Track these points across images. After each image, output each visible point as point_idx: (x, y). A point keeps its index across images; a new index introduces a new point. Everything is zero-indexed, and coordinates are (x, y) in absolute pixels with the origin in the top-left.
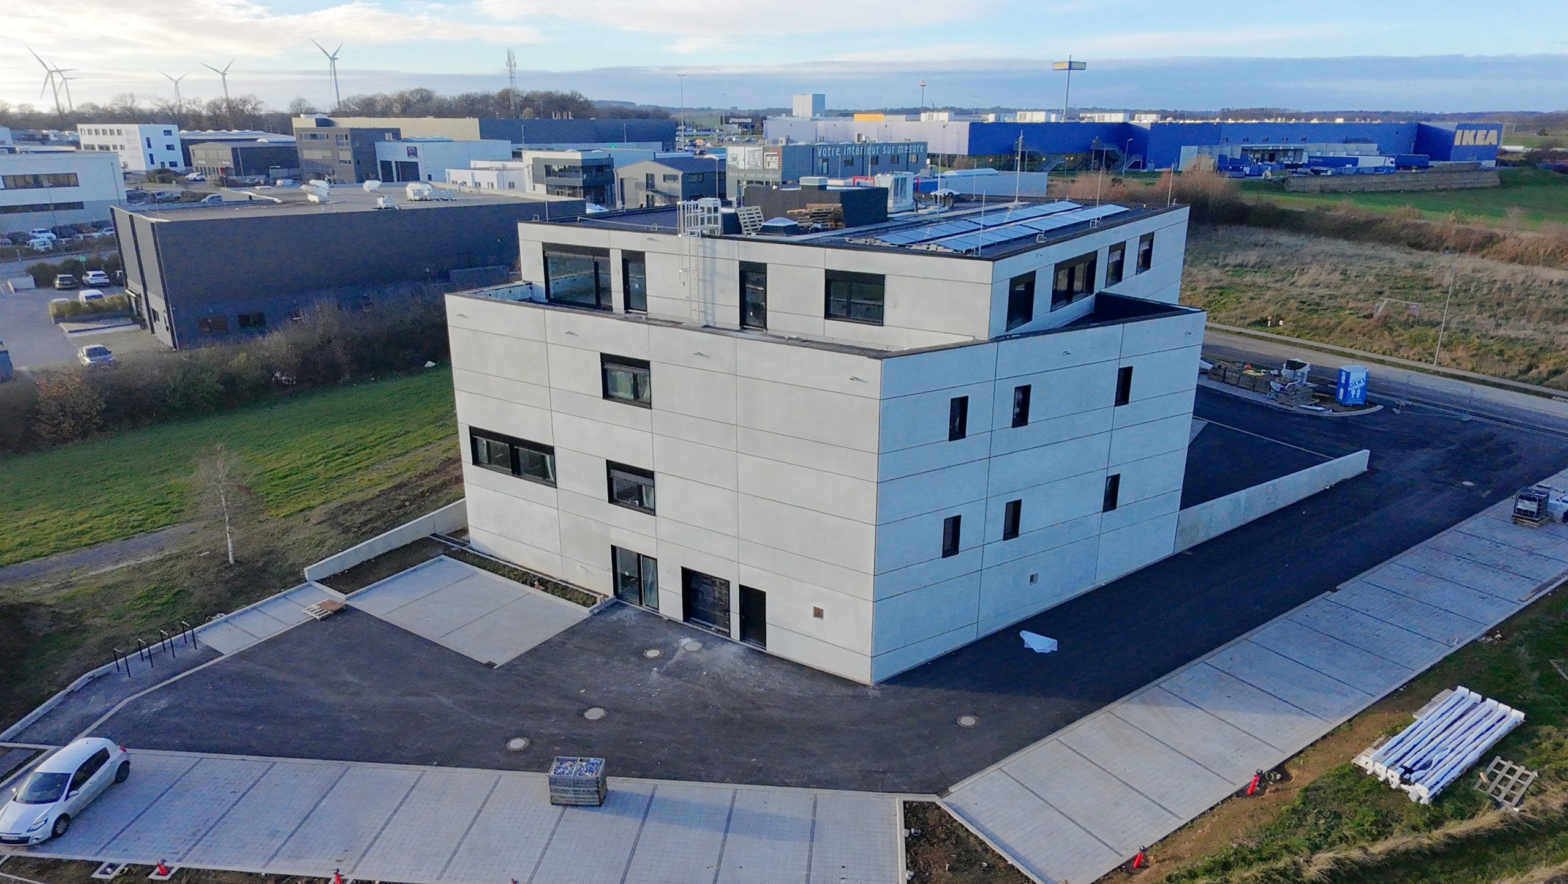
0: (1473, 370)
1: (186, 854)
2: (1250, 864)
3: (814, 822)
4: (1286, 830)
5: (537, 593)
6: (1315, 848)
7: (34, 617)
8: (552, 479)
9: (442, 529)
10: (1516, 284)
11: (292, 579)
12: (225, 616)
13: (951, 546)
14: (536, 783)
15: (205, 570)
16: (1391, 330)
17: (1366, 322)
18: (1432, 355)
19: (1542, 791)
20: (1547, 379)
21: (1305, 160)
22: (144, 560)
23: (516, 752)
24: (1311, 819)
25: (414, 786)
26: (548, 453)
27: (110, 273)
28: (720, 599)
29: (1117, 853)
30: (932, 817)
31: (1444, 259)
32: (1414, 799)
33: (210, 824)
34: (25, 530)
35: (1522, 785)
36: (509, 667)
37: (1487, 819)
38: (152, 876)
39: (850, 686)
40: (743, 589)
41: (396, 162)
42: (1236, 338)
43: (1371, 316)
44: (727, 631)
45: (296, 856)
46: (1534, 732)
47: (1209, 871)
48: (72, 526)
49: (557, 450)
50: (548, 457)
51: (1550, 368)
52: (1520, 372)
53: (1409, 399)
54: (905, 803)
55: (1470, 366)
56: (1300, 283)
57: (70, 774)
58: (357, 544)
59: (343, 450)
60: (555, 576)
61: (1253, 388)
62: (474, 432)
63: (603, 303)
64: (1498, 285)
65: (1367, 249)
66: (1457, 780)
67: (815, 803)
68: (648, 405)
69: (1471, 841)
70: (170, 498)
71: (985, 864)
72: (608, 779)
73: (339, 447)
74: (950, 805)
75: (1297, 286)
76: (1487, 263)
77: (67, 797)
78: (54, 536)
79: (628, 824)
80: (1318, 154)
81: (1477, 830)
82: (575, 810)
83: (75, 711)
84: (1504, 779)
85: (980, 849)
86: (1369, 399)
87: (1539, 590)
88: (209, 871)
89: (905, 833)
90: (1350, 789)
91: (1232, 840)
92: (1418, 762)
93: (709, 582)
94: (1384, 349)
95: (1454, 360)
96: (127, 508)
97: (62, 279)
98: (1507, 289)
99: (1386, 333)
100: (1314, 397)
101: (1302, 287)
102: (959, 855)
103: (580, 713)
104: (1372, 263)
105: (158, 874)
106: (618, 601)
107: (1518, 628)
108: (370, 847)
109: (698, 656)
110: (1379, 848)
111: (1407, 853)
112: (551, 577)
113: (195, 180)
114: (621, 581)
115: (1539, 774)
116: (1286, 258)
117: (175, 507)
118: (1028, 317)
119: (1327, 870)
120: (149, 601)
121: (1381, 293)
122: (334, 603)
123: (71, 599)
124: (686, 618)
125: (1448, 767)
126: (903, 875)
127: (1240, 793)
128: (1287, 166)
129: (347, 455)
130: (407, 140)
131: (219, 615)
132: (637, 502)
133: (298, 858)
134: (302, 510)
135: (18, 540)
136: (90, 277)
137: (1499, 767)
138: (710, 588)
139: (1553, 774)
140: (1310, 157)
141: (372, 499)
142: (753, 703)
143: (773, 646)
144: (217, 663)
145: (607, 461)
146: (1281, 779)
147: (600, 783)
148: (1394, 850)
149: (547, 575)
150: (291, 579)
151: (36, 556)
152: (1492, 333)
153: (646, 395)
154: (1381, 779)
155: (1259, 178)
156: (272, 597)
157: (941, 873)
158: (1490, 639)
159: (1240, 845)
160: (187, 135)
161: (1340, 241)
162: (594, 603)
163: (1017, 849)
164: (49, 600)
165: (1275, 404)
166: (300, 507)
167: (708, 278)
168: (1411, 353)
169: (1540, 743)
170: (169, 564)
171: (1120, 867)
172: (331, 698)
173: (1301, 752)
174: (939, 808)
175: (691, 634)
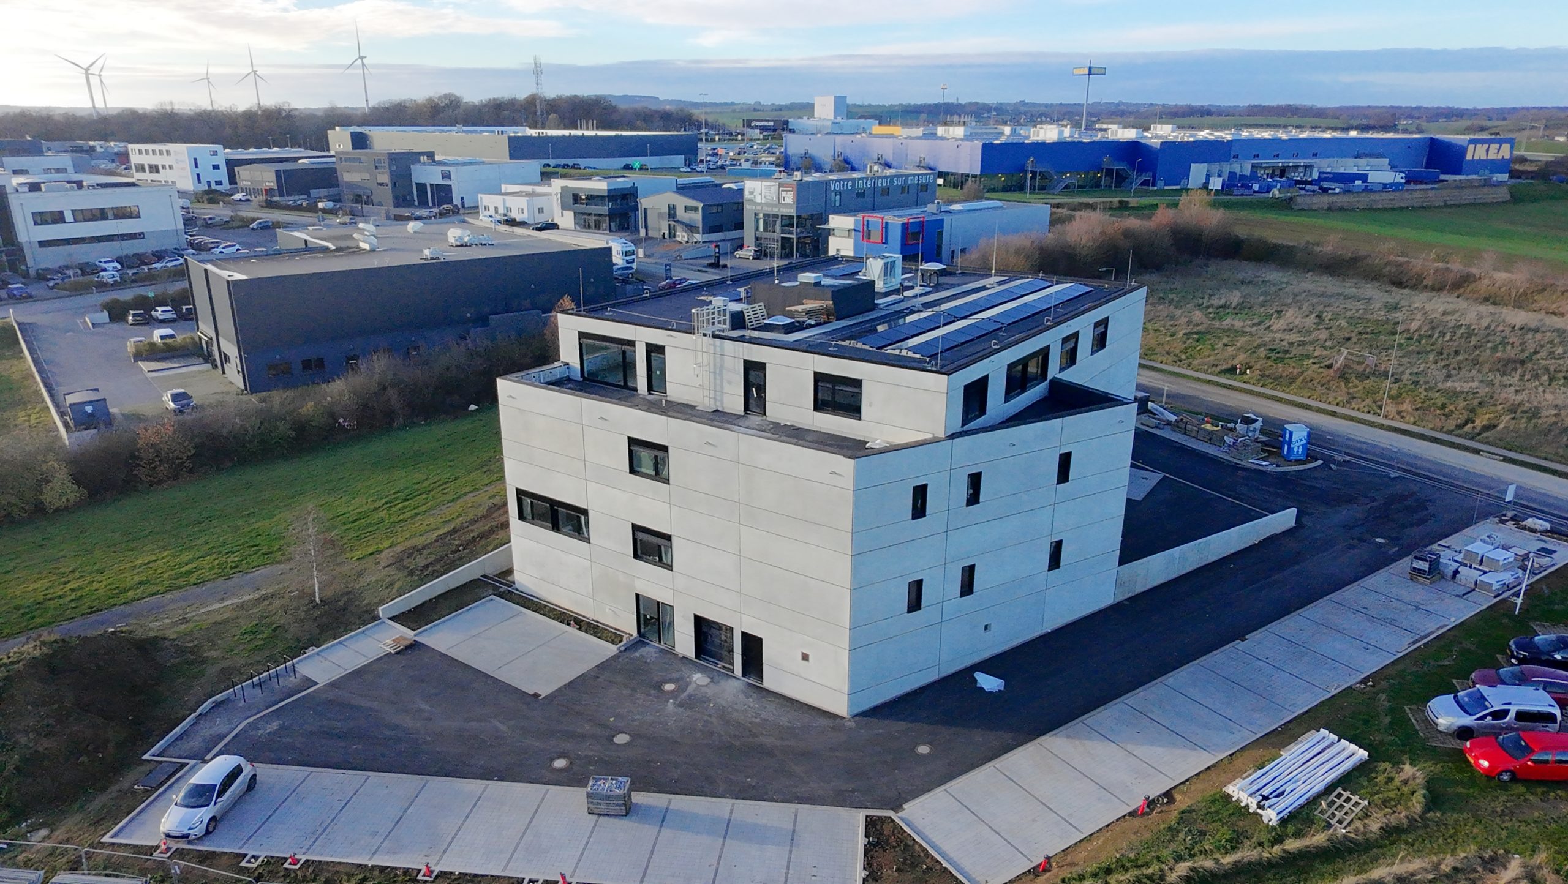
0: (1414, 423)
1: (308, 849)
2: (1127, 870)
3: (794, 831)
4: (1161, 844)
5: (572, 631)
6: (1179, 858)
7: (162, 650)
8: (586, 535)
9: (490, 571)
10: (1479, 329)
11: (369, 617)
12: (317, 650)
13: (915, 604)
14: (575, 797)
15: (298, 609)
16: (1347, 381)
17: (1326, 372)
18: (1380, 408)
19: (1367, 816)
20: (1479, 434)
21: (1315, 176)
22: (245, 598)
23: (560, 770)
24: (1181, 836)
25: (480, 797)
26: (583, 514)
27: (176, 309)
28: (726, 641)
29: (1029, 859)
30: (887, 829)
31: (1419, 300)
32: (1266, 821)
33: (324, 825)
34: (140, 569)
35: (1353, 811)
36: (551, 697)
37: (1318, 839)
38: (286, 865)
39: (830, 718)
40: (744, 635)
41: (431, 185)
42: (1206, 387)
43: (1330, 367)
44: (731, 667)
45: (392, 852)
46: (1376, 767)
47: (1095, 875)
48: (180, 565)
49: (590, 513)
50: (583, 518)
51: (1485, 423)
52: (1457, 426)
53: (1348, 454)
54: (867, 817)
55: (1412, 419)
56: (1274, 328)
57: (216, 785)
58: (421, 586)
59: (402, 495)
60: (588, 616)
61: (1210, 441)
62: (520, 493)
63: (630, 384)
64: (1463, 330)
65: (1349, 287)
66: (1302, 807)
67: (796, 816)
68: (667, 481)
69: (1304, 855)
70: (258, 540)
71: (925, 867)
72: (633, 794)
73: (398, 492)
74: (902, 819)
75: (1272, 331)
76: (1462, 304)
77: (215, 803)
78: (166, 575)
79: (647, 831)
80: (1329, 170)
81: (1307, 847)
82: (606, 818)
83: (207, 730)
84: (1341, 806)
85: (922, 854)
86: (1312, 454)
87: (1414, 643)
88: (328, 862)
89: (864, 841)
90: (1217, 812)
91: (1117, 851)
92: (1275, 791)
93: (717, 627)
94: (1338, 400)
95: (1399, 413)
96: (224, 550)
97: (134, 315)
98: (1470, 334)
99: (1343, 384)
100: (1263, 450)
101: (1277, 331)
102: (905, 859)
103: (610, 738)
104: (1350, 304)
105: (290, 864)
106: (642, 639)
107: (1387, 678)
108: (449, 845)
109: (707, 690)
110: (1228, 860)
111: (1250, 863)
112: (584, 617)
113: (241, 200)
114: (643, 621)
115: (1369, 803)
116: (1269, 298)
117: (265, 550)
118: (983, 411)
119: (1186, 876)
120: (252, 637)
121: (1349, 339)
122: (405, 639)
123: (191, 633)
124: (697, 656)
125: (1297, 796)
126: (861, 874)
127: (1132, 814)
128: (1297, 182)
129: (408, 500)
130: (440, 163)
131: (311, 648)
132: (657, 558)
133: (394, 853)
134: (371, 554)
135: (137, 579)
136: (159, 312)
137: (1339, 796)
138: (717, 632)
139: (1379, 802)
140: (1320, 173)
141: (431, 543)
142: (750, 731)
143: (769, 682)
144: (314, 691)
145: (633, 524)
146: (1167, 802)
147: (627, 798)
148: (1239, 862)
149: (581, 615)
150: (367, 616)
151: (153, 595)
152: (1440, 386)
153: (665, 472)
154: (1243, 805)
155: (1266, 195)
156: (353, 633)
157: (890, 873)
158: (1363, 686)
159: (1123, 855)
160: (231, 154)
161: (1325, 278)
162: (621, 641)
163: (952, 855)
164: (170, 634)
165: (1228, 458)
166: (370, 550)
167: (718, 371)
168: (1361, 406)
169: (1376, 778)
170: (266, 602)
171: (1029, 871)
172: (408, 722)
173: (1187, 780)
174: (893, 821)
175: (702, 670)
